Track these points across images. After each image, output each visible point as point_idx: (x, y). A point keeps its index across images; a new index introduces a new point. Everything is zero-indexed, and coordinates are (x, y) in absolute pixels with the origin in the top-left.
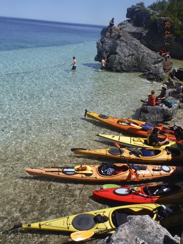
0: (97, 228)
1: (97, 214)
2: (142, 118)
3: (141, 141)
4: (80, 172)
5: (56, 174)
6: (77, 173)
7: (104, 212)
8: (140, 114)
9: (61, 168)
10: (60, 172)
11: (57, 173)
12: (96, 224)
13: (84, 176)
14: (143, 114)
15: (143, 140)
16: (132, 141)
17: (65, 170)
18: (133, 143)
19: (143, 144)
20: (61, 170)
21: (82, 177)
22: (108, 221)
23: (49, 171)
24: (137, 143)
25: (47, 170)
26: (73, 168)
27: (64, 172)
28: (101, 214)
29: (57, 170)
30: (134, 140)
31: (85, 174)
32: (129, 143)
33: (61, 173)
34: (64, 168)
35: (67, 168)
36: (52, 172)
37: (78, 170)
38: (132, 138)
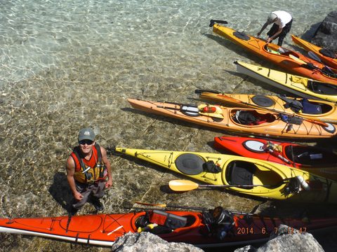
0: (204, 177)
1: (210, 159)
2: (318, 40)
3: (302, 83)
4: (206, 114)
5: (171, 112)
6: (202, 115)
7: (219, 159)
8: (316, 34)
9: (179, 105)
10: (178, 110)
11: (173, 111)
12: (204, 171)
13: (211, 120)
14: (320, 35)
15: (305, 80)
16: (288, 80)
17: (184, 108)
18: (289, 84)
19: (304, 88)
20: (178, 107)
21: (208, 121)
22: (220, 173)
23: (162, 107)
24: (295, 84)
25: (159, 104)
26: (196, 107)
27: (184, 112)
28: (215, 161)
29: (173, 106)
30: (291, 79)
31: (212, 118)
32: (283, 83)
33: (178, 112)
34: (183, 105)
35: (188, 106)
36: (166, 108)
37: (203, 110)
38: (289, 76)
